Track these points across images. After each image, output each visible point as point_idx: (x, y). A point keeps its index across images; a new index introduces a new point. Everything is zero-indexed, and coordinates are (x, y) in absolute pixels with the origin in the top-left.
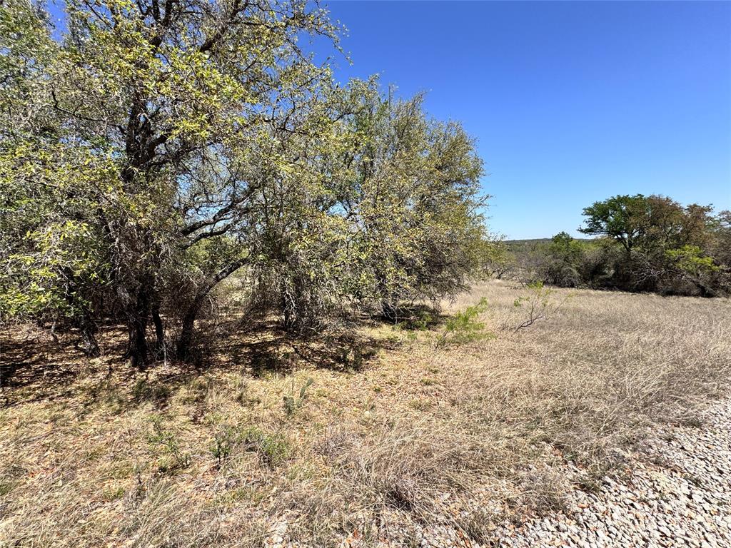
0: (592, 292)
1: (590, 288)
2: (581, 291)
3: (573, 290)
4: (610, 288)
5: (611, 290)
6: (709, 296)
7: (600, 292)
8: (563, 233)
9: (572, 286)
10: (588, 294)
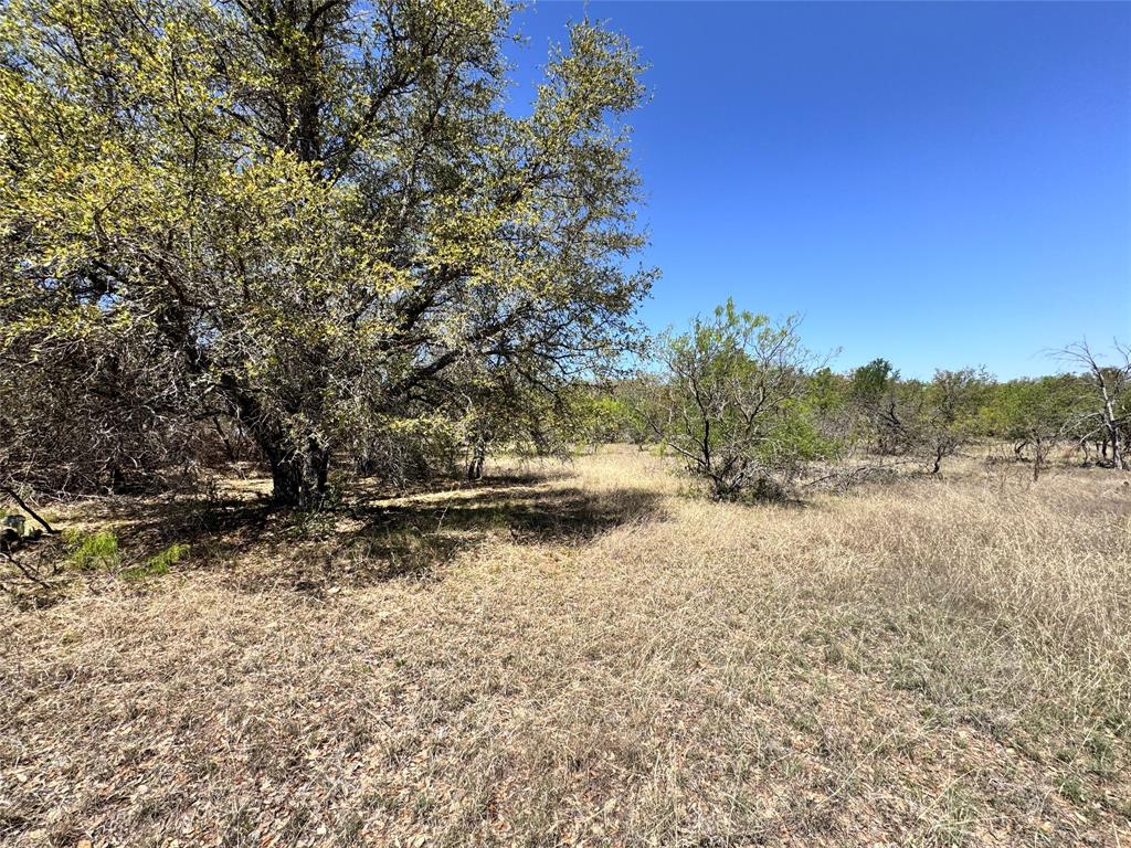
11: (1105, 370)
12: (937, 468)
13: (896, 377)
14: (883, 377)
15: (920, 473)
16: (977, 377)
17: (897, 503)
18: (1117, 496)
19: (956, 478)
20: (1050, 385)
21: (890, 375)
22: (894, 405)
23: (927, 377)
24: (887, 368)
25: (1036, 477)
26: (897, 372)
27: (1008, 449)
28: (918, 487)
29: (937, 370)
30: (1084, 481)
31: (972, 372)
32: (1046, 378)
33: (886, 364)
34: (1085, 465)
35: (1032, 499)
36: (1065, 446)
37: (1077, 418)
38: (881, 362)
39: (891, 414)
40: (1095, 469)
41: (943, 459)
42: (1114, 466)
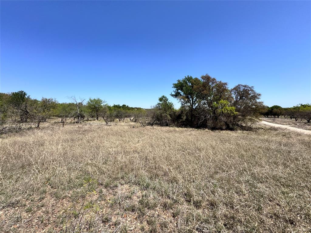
0: (177, 129)
1: (176, 126)
2: (172, 129)
3: (167, 128)
4: (186, 126)
5: (186, 127)
6: (232, 129)
7: (181, 129)
8: (164, 97)
9: (167, 125)
10: (175, 131)
11: (79, 103)
12: (38, 126)
13: (28, 97)
14: (23, 97)
15: (31, 128)
16: (54, 101)
17: (19, 139)
18: (76, 129)
19: (44, 128)
20: (70, 105)
21: (26, 96)
22: (26, 107)
23: (39, 99)
24: (25, 94)
25: (63, 126)
26: (29, 96)
27: (60, 120)
28: (29, 133)
29: (43, 98)
30: (72, 126)
31: (52, 99)
32: (70, 103)
33: (25, 93)
34: (74, 123)
35: (60, 132)
36: (72, 119)
37: (73, 112)
38: (23, 92)
39: (25, 109)
40: (76, 124)
41: (40, 123)
42: (79, 123)
